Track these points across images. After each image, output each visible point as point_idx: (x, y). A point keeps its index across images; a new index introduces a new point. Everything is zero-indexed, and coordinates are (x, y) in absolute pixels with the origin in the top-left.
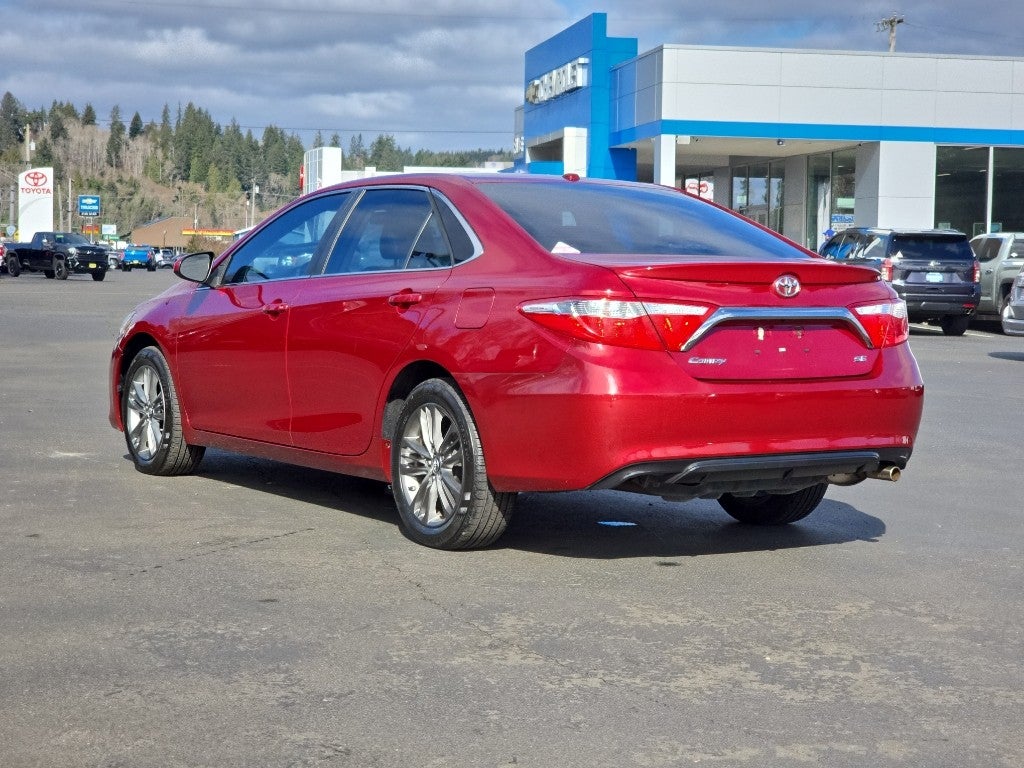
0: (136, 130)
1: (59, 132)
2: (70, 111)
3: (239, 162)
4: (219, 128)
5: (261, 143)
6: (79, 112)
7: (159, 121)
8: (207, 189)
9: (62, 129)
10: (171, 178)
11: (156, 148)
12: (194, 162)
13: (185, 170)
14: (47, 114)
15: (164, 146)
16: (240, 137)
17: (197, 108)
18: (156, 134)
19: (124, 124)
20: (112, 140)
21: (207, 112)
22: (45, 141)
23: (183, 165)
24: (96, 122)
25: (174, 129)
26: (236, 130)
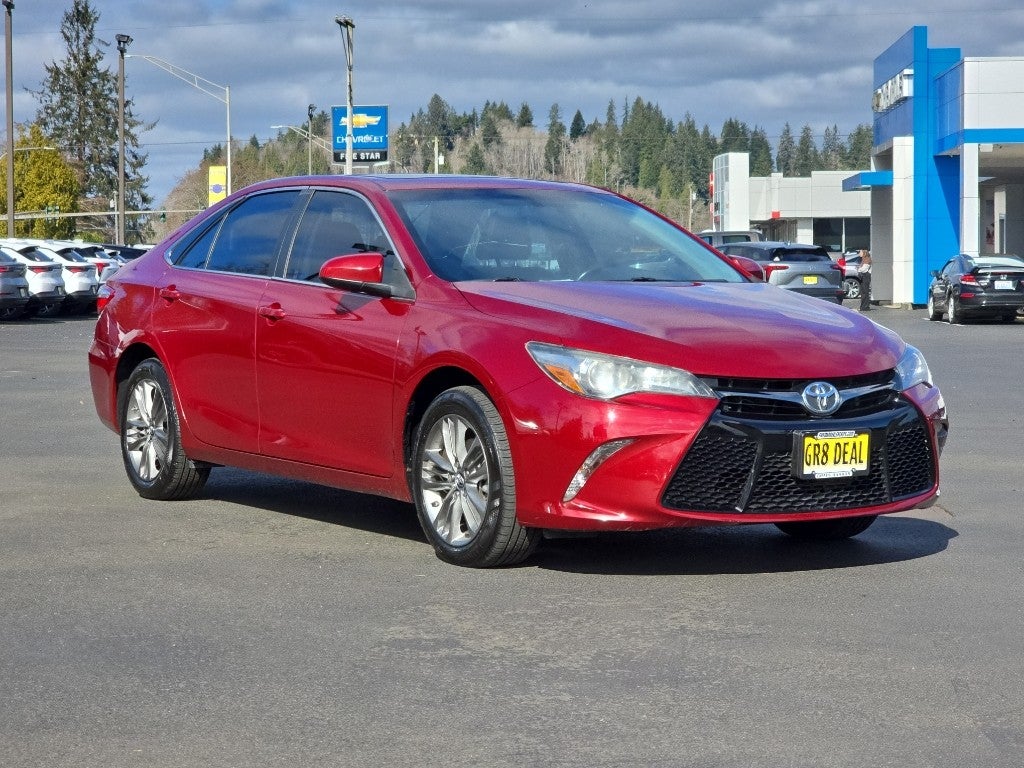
0: (578, 130)
1: (492, 136)
2: (504, 112)
3: (695, 163)
4: (671, 124)
5: (719, 141)
6: (514, 113)
7: (603, 120)
8: (658, 195)
9: (495, 133)
10: (617, 184)
11: (600, 150)
12: (644, 165)
13: (634, 174)
14: (479, 116)
15: (609, 146)
16: (695, 133)
17: (645, 103)
18: (601, 134)
19: (564, 124)
20: (550, 143)
21: (657, 107)
22: (476, 147)
23: (630, 168)
24: (533, 123)
25: (620, 128)
26: (691, 127)
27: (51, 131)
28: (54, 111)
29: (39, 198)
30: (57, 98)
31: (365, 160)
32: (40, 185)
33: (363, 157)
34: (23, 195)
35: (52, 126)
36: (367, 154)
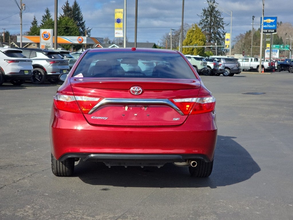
27: (203, 26)
28: (204, 20)
29: (196, 42)
30: (205, 17)
31: (270, 32)
32: (196, 39)
33: (269, 31)
34: (192, 42)
35: (203, 24)
36: (270, 31)
